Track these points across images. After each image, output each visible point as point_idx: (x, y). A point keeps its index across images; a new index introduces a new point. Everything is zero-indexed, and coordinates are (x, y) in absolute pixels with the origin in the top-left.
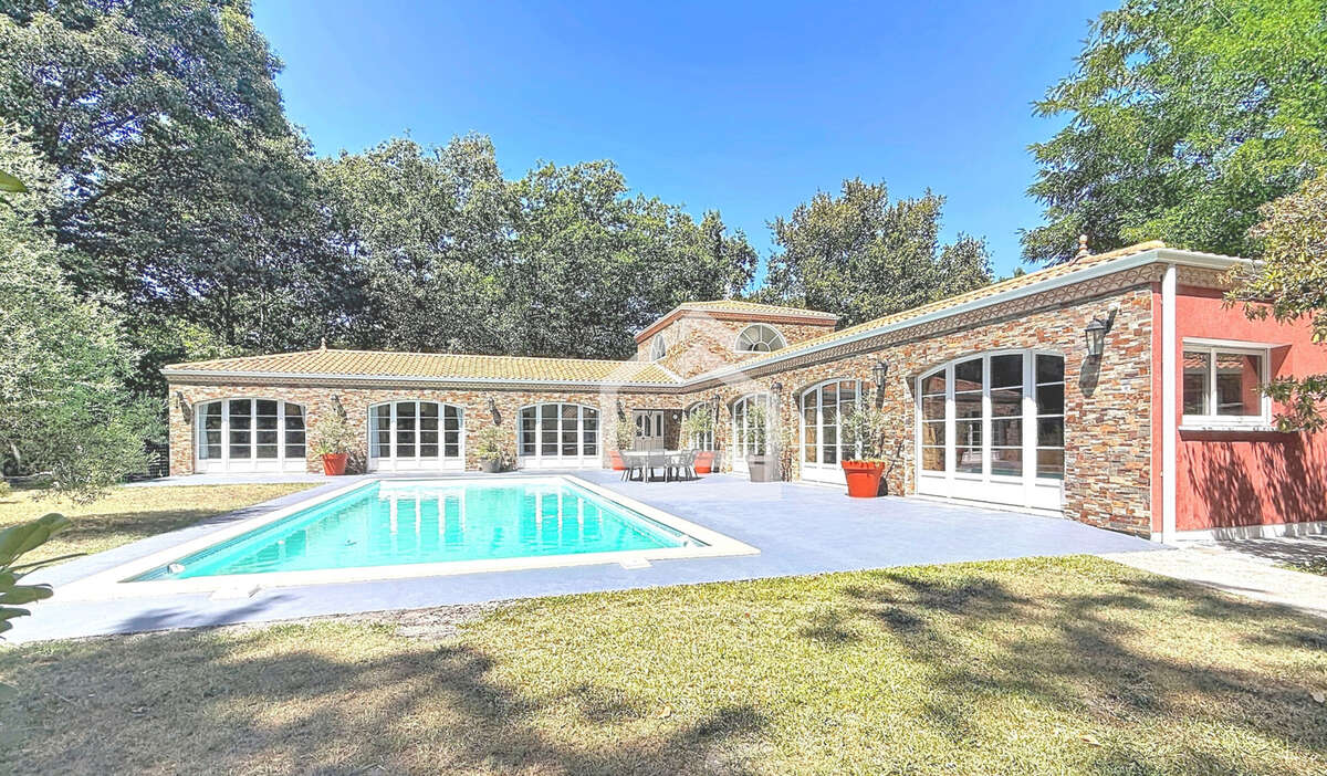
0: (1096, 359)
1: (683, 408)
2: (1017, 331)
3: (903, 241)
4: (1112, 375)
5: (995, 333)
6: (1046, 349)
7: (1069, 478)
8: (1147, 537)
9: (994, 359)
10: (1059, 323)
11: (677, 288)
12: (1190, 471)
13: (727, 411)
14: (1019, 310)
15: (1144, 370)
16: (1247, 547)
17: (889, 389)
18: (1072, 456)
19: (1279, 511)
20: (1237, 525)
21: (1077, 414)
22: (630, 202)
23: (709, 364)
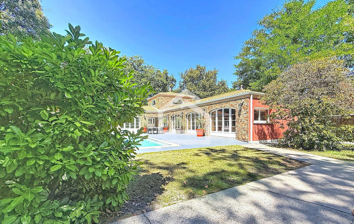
0: (240, 110)
1: (160, 117)
2: (228, 104)
3: (209, 80)
4: (243, 113)
5: (224, 104)
6: (233, 108)
7: (236, 132)
8: (248, 142)
9: (224, 109)
10: (235, 103)
11: (157, 87)
12: (255, 131)
13: (171, 118)
14: (228, 100)
15: (248, 113)
16: (265, 144)
17: (205, 114)
18: (237, 128)
19: (270, 137)
20: (263, 140)
21: (237, 120)
22: (145, 66)
23: (166, 107)
